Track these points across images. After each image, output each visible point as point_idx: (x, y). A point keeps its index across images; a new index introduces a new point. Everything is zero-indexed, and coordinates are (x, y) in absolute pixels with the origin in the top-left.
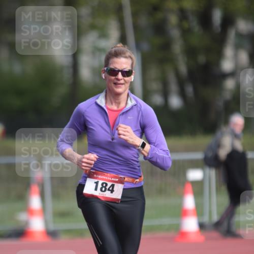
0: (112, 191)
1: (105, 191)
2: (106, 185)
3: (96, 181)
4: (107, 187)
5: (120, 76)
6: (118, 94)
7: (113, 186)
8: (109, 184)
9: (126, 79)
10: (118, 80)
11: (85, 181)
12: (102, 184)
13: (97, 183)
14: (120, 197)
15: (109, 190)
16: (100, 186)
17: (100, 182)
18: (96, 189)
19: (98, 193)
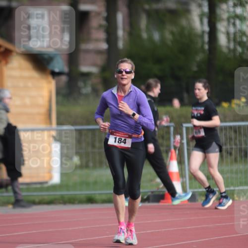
0: (125, 143)
1: (121, 143)
2: (121, 139)
3: (115, 137)
4: (122, 141)
5: (124, 73)
6: (124, 85)
7: (125, 140)
8: (123, 139)
9: (128, 75)
10: (123, 75)
11: (109, 136)
12: (119, 139)
13: (116, 138)
14: (130, 146)
15: (123, 142)
16: (117, 140)
17: (118, 138)
18: (115, 142)
19: (116, 144)
